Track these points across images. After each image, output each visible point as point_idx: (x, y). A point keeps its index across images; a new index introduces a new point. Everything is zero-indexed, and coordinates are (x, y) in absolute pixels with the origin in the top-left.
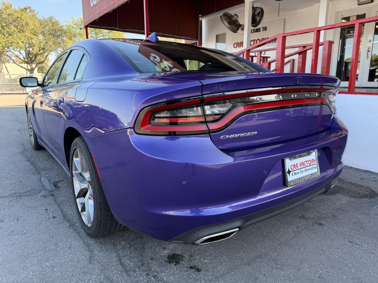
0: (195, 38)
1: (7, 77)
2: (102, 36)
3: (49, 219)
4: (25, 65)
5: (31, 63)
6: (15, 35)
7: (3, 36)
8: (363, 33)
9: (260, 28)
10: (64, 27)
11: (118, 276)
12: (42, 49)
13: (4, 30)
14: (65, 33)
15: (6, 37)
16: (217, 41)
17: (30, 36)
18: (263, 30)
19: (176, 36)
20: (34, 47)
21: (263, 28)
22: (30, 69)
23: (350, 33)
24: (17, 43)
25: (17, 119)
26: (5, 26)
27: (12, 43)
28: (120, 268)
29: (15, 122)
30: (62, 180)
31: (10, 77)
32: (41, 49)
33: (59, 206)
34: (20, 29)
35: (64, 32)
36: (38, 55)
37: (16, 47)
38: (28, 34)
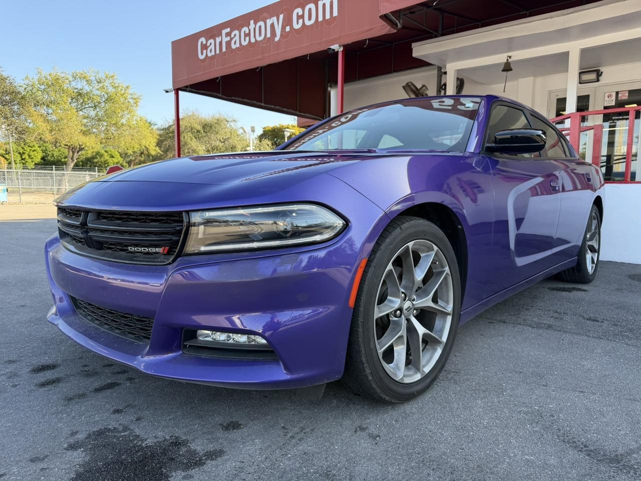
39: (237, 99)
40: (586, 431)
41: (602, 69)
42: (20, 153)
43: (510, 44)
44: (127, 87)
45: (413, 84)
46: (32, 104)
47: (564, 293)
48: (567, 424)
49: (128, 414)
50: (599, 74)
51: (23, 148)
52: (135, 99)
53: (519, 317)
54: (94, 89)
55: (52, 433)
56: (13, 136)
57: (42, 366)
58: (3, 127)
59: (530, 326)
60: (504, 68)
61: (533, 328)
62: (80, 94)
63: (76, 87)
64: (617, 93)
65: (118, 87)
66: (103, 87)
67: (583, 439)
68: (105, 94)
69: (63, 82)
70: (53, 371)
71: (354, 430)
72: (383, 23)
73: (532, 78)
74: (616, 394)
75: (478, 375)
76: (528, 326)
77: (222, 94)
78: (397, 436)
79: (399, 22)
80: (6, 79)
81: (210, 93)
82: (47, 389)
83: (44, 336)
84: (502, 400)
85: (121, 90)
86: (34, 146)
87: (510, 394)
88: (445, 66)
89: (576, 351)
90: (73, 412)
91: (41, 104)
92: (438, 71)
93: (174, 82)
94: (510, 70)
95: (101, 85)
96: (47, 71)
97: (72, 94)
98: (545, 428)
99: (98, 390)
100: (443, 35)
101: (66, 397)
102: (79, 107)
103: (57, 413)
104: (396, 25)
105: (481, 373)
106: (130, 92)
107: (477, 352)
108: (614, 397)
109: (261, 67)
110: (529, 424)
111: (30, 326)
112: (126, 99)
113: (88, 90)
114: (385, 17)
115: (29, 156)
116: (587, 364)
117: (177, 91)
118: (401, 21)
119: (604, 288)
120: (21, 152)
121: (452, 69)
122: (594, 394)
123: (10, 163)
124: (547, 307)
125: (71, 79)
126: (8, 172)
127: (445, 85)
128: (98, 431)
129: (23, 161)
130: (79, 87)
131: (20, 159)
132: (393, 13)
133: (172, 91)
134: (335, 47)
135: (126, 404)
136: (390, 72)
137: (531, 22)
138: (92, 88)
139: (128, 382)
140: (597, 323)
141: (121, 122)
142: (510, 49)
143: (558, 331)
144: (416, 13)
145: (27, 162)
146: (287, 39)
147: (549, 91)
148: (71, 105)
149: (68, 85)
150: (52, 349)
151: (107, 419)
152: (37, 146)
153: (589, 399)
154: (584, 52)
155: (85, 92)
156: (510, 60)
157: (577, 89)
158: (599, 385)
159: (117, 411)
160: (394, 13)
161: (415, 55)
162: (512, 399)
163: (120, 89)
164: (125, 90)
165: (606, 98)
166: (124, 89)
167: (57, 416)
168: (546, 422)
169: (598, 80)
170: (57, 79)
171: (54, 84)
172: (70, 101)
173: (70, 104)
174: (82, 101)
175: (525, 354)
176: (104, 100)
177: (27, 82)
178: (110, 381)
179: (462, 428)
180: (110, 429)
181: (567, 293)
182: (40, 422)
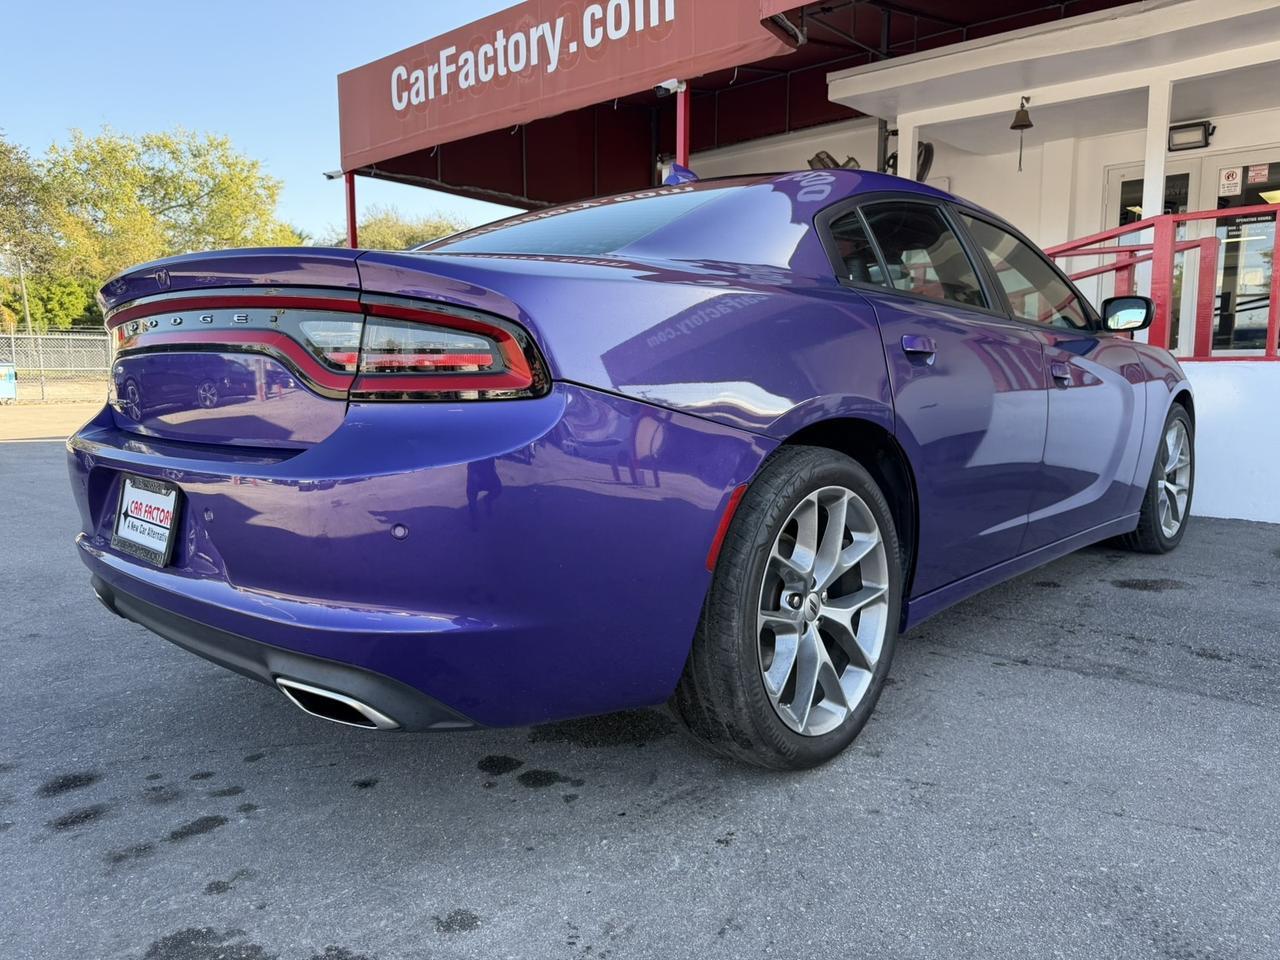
39: (472, 189)
40: (1213, 928)
41: (1214, 121)
42: (42, 299)
43: (1028, 73)
44: (253, 165)
45: (829, 156)
46: (64, 201)
47: (1145, 593)
48: (1172, 909)
49: (240, 894)
50: (1208, 131)
51: (48, 290)
52: (269, 188)
53: (1056, 651)
54: (186, 169)
55: (75, 944)
56: (26, 265)
57: (66, 778)
58: (7, 247)
59: (1080, 671)
60: (1015, 122)
61: (1086, 674)
62: (158, 180)
63: (151, 165)
64: (1246, 170)
65: (235, 165)
66: (204, 166)
67: (1209, 948)
68: (209, 180)
69: (125, 157)
70: (86, 790)
71: (718, 930)
72: (767, 34)
73: (1072, 140)
74: (1271, 834)
75: (977, 790)
76: (1076, 670)
77: (442, 181)
78: (810, 942)
79: (801, 31)
80: (10, 152)
81: (418, 178)
82: (72, 834)
83: (72, 707)
84: (1029, 852)
85: (242, 170)
86: (69, 284)
87: (1047, 835)
88: (896, 118)
89: (1179, 730)
90: (123, 891)
91: (82, 201)
92: (880, 128)
93: (344, 158)
94: (1029, 125)
95: (200, 161)
96: (93, 134)
97: (144, 180)
98: (1127, 920)
99: (178, 836)
100: (891, 55)
101: (109, 854)
102: (157, 205)
103: (90, 893)
104: (795, 38)
105: (984, 786)
106: (259, 175)
107: (973, 735)
108: (1268, 842)
109: (520, 126)
110: (1090, 911)
111: (45, 683)
112: (251, 189)
113: (175, 171)
114: (772, 23)
115: (61, 304)
116: (1206, 762)
117: (350, 175)
118: (805, 29)
119: (1226, 581)
120: (45, 296)
121: (909, 125)
122: (1224, 834)
123: (22, 320)
124: (1112, 626)
125: (140, 149)
126: (17, 339)
127: (895, 157)
128: (173, 938)
129: (50, 315)
130: (157, 165)
131: (43, 310)
132: (788, 14)
133: (340, 176)
134: (671, 84)
135: (236, 869)
136: (781, 131)
137: (1071, 27)
138: (181, 167)
139: (242, 815)
140: (1219, 662)
141: (243, 235)
142: (1028, 84)
143: (1139, 682)
144: (835, 10)
145: (56, 316)
146: (572, 68)
147: (1105, 167)
148: (142, 202)
149: (136, 163)
150: (88, 736)
151: (194, 906)
152: (75, 284)
153: (1215, 846)
154: (1180, 88)
155: (170, 175)
156: (1026, 105)
157: (1165, 162)
158: (1233, 812)
159: (217, 888)
160: (790, 14)
161: (832, 97)
162: (1052, 847)
163: (238, 169)
164: (248, 171)
165: (1224, 181)
166: (246, 169)
167: (89, 900)
168: (1126, 905)
169: (1207, 144)
170: (113, 149)
171: (107, 161)
172: (139, 193)
173: (139, 200)
174: (163, 193)
175: (1073, 737)
176: (206, 190)
177: (53, 156)
178: (204, 814)
179: (948, 921)
180: (199, 932)
181: (1152, 593)
182: (51, 916)
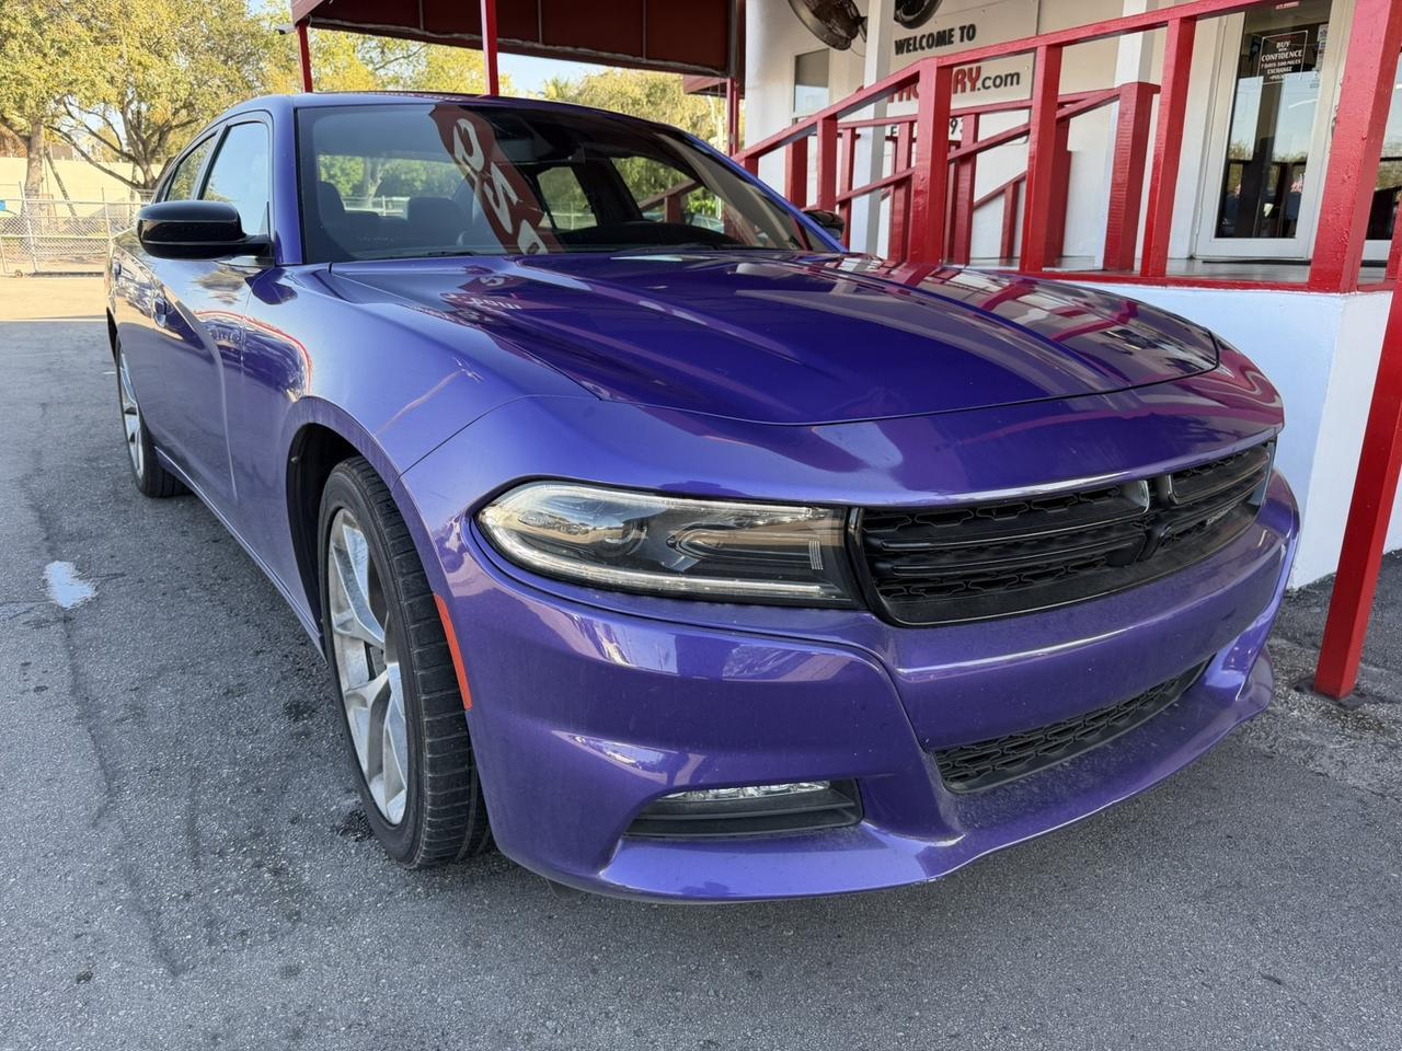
0: (717, 69)
1: (63, 211)
2: (403, 57)
3: (23, 692)
4: (125, 169)
5: (146, 159)
6: (83, 56)
7: (39, 59)
8: (1322, 52)
9: (952, 30)
10: (262, 23)
11: (164, 864)
12: (184, 107)
13: (41, 34)
14: (266, 46)
15: (49, 61)
16: (798, 80)
17: (138, 58)
18: (962, 40)
19: (645, 61)
20: (152, 97)
21: (962, 28)
22: (142, 182)
23: (1276, 51)
24: (87, 85)
25: (52, 363)
26: (45, 19)
27: (71, 83)
28: (181, 842)
29: (40, 375)
30: (119, 572)
31: (73, 214)
32: (182, 108)
33: (72, 657)
34: (101, 30)
35: (263, 41)
36: (171, 128)
37: (86, 97)
38: (129, 47)
